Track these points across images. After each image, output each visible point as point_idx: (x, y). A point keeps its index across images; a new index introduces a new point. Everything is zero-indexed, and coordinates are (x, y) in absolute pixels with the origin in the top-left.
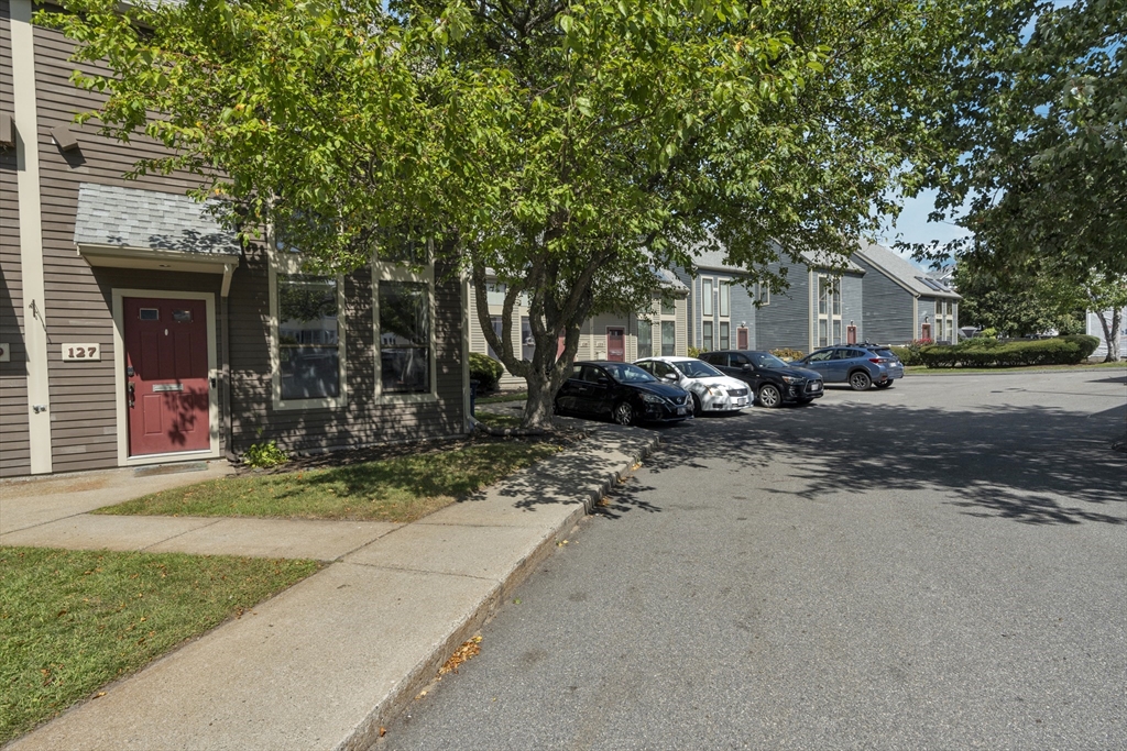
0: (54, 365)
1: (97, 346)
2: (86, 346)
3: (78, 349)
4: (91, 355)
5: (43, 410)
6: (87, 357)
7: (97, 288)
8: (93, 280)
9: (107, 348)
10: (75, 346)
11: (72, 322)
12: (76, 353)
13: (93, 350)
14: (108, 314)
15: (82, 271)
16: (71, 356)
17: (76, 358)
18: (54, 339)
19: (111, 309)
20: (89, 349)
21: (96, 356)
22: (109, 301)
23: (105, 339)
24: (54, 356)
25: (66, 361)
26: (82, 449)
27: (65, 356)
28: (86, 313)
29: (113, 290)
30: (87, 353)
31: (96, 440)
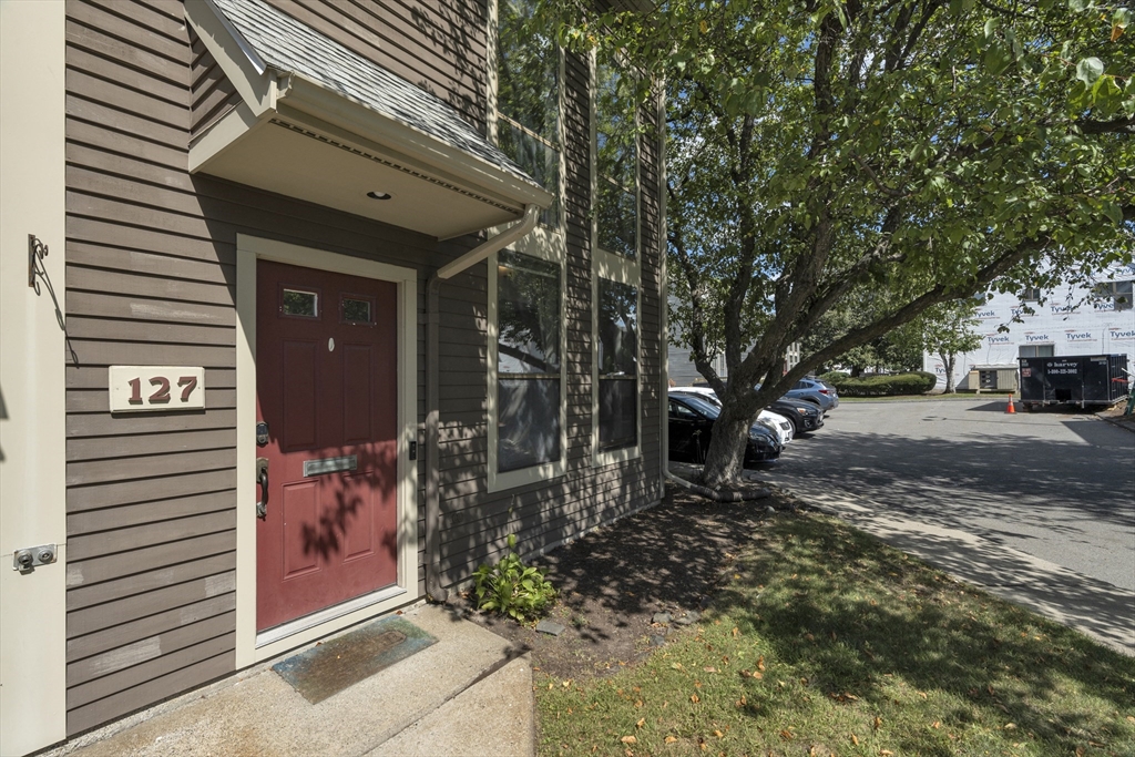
0: (85, 426)
1: (197, 372)
2: (173, 374)
3: (154, 382)
4: (185, 398)
5: (48, 558)
6: (175, 402)
7: (201, 228)
8: (193, 205)
9: (220, 379)
10: (146, 373)
11: (140, 308)
12: (148, 391)
13: (189, 384)
14: (223, 295)
15: (171, 179)
16: (136, 400)
17: (146, 406)
18: (87, 352)
19: (232, 285)
20: (182, 381)
21: (197, 399)
22: (229, 264)
23: (217, 357)
24: (86, 401)
25: (118, 415)
26: (152, 648)
27: (119, 399)
28: (173, 289)
29: (238, 235)
30: (176, 392)
31: (186, 616)
